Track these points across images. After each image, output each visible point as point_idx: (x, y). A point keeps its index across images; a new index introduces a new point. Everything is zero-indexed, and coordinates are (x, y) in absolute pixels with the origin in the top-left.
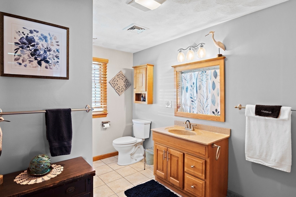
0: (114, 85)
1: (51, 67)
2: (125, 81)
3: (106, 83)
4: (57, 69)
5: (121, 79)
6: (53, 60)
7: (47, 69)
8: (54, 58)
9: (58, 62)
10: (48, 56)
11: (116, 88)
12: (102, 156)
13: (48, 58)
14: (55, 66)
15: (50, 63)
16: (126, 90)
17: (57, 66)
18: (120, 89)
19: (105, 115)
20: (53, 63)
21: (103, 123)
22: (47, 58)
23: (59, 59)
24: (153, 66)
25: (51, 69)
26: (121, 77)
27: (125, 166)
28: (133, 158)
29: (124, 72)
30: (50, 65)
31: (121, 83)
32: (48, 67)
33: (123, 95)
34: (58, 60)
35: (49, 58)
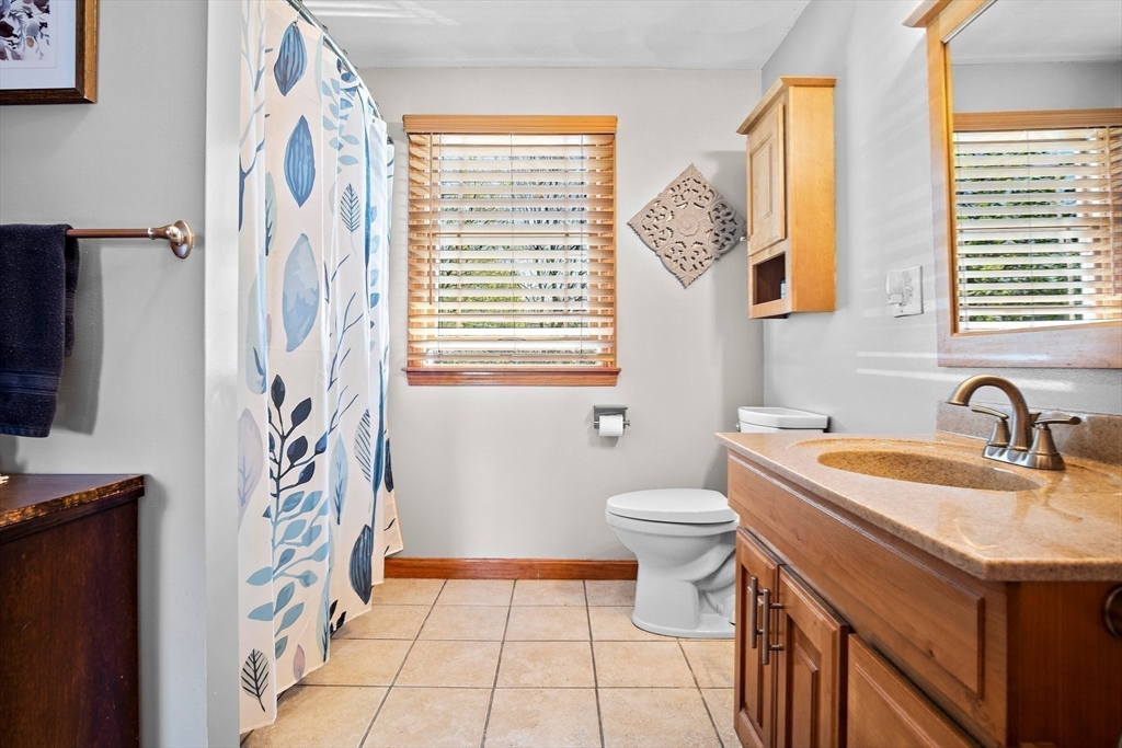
0: (656, 238)
1: (19, 50)
2: (714, 214)
3: (610, 227)
4: (42, 54)
5: (691, 203)
6: (25, 18)
7: (4, 59)
8: (28, 9)
9: (44, 25)
10: (9, 7)
11: (665, 247)
12: (594, 567)
13: (7, 13)
14: (31, 46)
15: (15, 36)
16: (725, 259)
17: (40, 42)
18: (688, 253)
19: (610, 375)
20: (24, 34)
21: (600, 411)
22: (3, 16)
23: (47, 11)
24: (831, 84)
25: (17, 57)
26: (691, 197)
27: (657, 638)
28: (721, 607)
29: (709, 171)
30: (16, 40)
31: (697, 226)
32: (8, 53)
33: (706, 283)
34: (45, 17)
35: (11, 14)
